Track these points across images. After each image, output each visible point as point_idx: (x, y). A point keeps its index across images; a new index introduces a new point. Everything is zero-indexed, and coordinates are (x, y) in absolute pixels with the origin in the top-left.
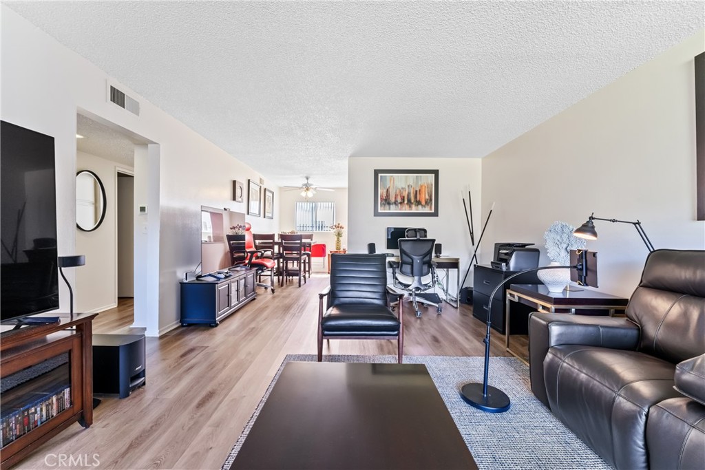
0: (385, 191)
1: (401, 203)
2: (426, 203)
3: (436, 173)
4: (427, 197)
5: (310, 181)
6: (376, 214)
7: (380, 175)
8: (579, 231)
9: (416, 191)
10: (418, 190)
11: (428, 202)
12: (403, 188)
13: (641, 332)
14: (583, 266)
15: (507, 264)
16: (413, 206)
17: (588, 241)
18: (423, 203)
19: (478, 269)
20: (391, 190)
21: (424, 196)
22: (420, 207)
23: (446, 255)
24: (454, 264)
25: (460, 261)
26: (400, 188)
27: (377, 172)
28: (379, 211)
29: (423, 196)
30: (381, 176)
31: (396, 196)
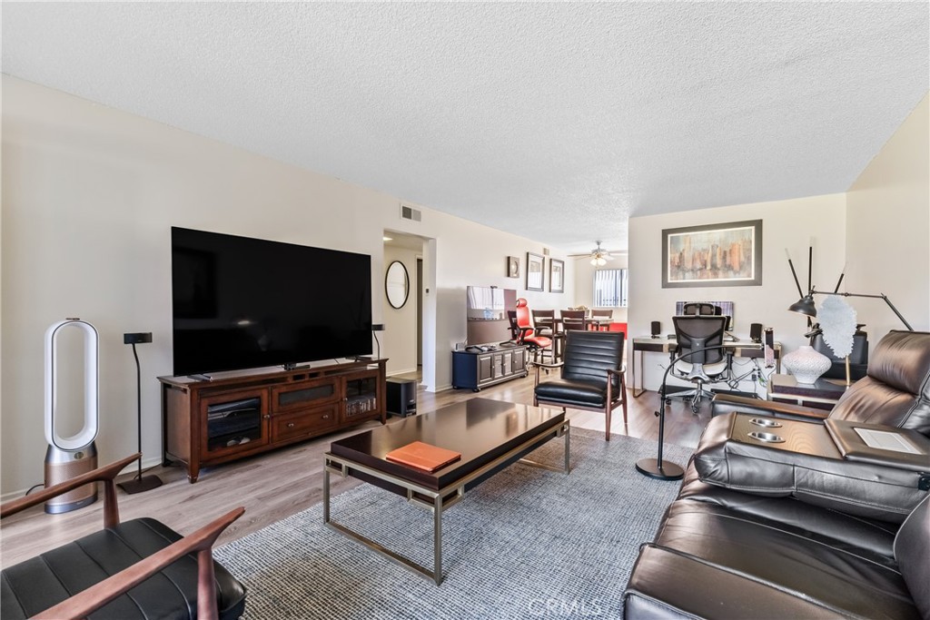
0: (678, 255)
1: (701, 270)
2: (741, 267)
3: (758, 224)
4: (742, 259)
5: (601, 246)
6: (665, 285)
7: (669, 235)
9: (725, 252)
10: (727, 250)
11: (744, 265)
12: (704, 250)
16: (720, 273)
18: (736, 267)
20: (686, 255)
22: (731, 273)
26: (700, 249)
27: (665, 233)
28: (669, 281)
29: (737, 258)
30: (672, 237)
31: (694, 260)
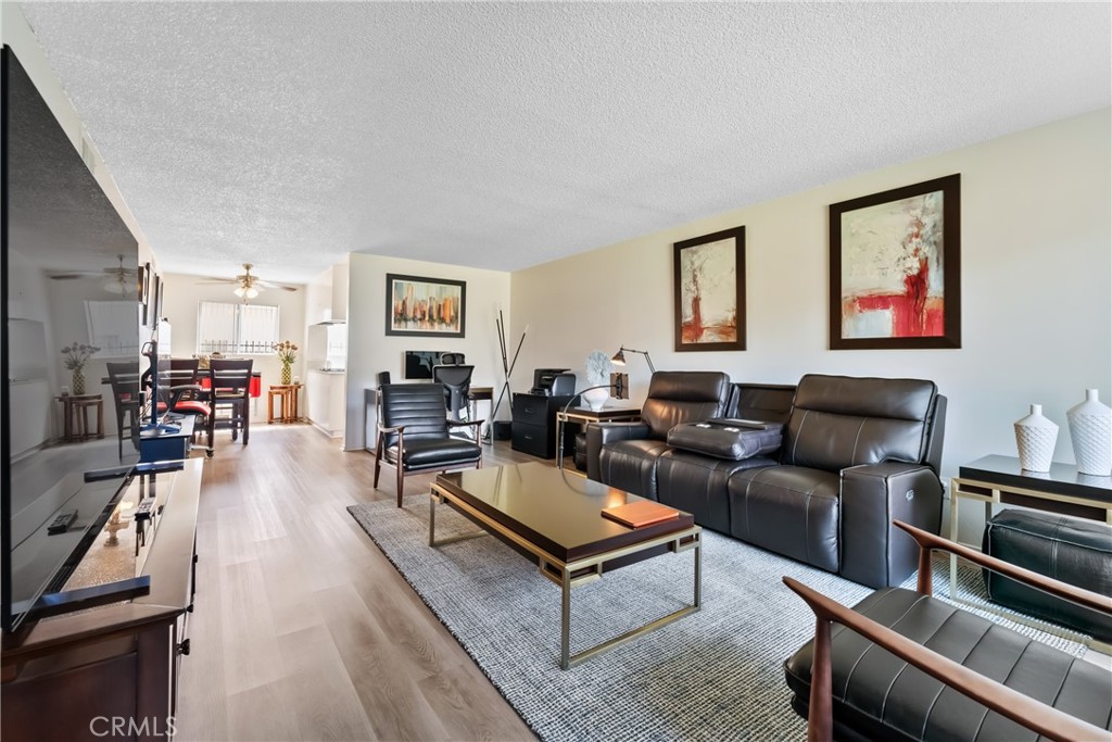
0: (401, 302)
1: (420, 320)
2: (451, 321)
3: (463, 284)
4: (452, 314)
5: (251, 273)
6: (389, 332)
7: (394, 281)
8: (614, 358)
9: (440, 306)
10: (442, 303)
11: (453, 320)
12: (423, 301)
13: (650, 427)
14: (619, 386)
15: (550, 390)
16: (436, 324)
17: (617, 366)
18: (448, 320)
19: (518, 397)
20: (408, 303)
21: (449, 313)
22: (444, 325)
23: (476, 383)
24: (486, 394)
25: (494, 391)
26: (420, 300)
27: (390, 277)
28: (393, 329)
30: (396, 283)
31: (415, 310)
